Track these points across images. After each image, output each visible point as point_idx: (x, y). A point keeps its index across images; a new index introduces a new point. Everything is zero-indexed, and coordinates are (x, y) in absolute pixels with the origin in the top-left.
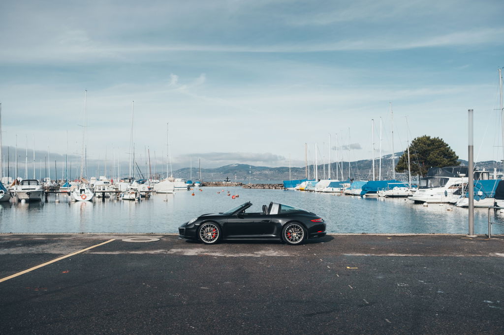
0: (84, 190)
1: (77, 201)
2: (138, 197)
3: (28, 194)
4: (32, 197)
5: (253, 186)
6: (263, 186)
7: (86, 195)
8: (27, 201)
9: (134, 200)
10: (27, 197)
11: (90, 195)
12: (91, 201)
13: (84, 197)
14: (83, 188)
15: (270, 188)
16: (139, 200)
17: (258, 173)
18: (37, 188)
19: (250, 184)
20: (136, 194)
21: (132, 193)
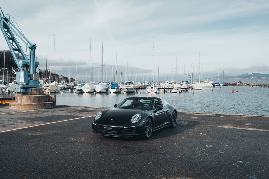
0: (153, 87)
1: (149, 93)
2: (179, 91)
3: (127, 89)
4: (129, 90)
5: (254, 85)
6: (261, 86)
7: (153, 90)
8: (126, 92)
9: (177, 93)
10: (126, 90)
11: (155, 90)
12: (156, 93)
13: (152, 91)
14: (152, 87)
15: (265, 87)
16: (180, 93)
17: (265, 78)
18: (131, 86)
19: (252, 84)
20: (178, 90)
21: (176, 89)
